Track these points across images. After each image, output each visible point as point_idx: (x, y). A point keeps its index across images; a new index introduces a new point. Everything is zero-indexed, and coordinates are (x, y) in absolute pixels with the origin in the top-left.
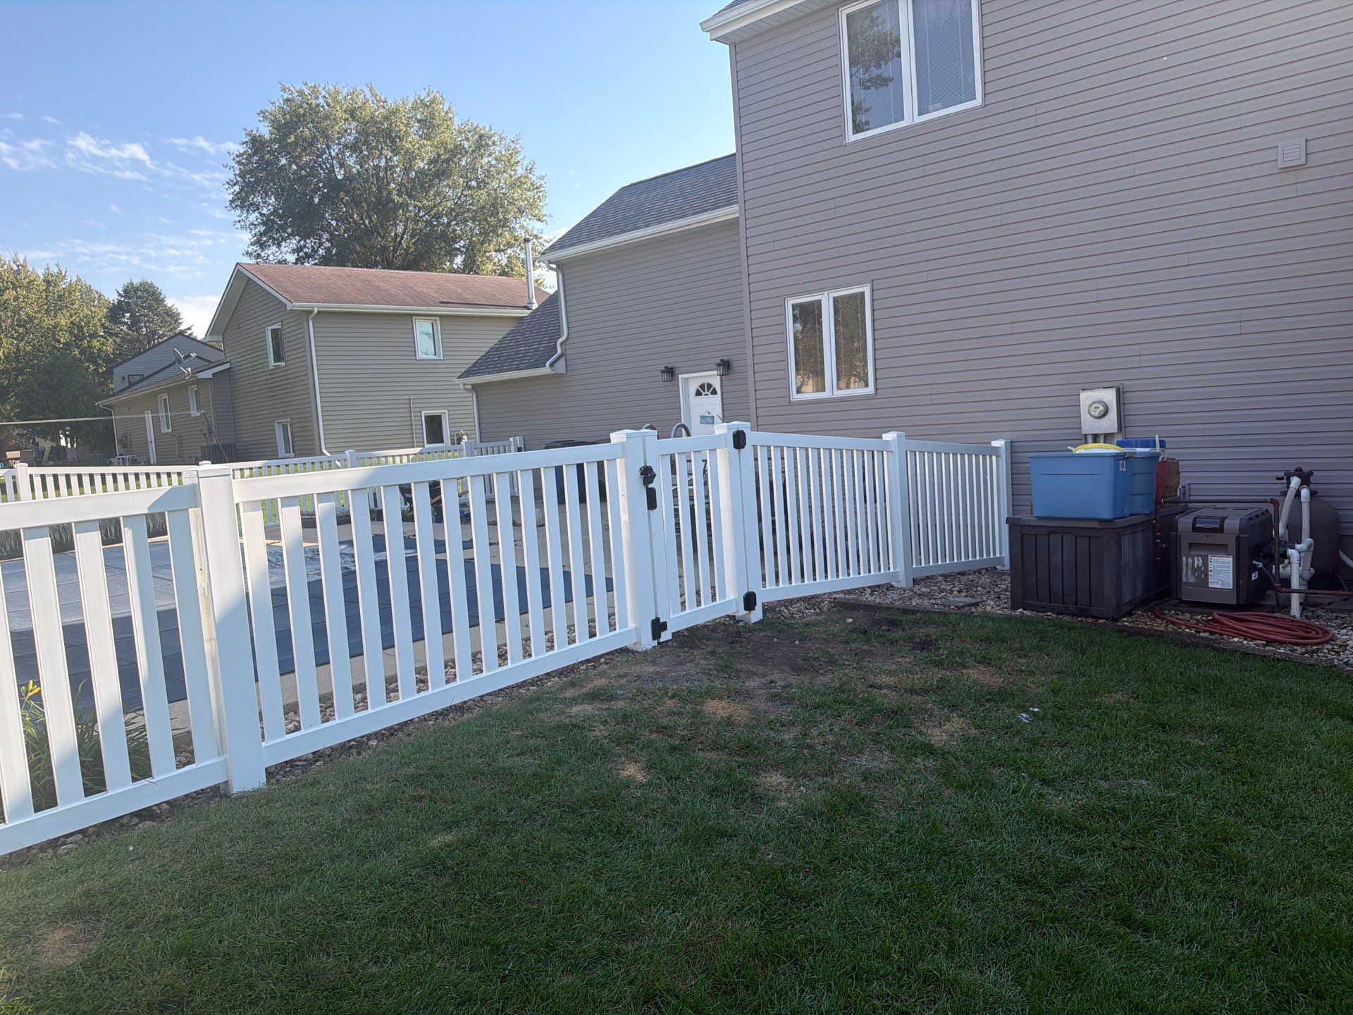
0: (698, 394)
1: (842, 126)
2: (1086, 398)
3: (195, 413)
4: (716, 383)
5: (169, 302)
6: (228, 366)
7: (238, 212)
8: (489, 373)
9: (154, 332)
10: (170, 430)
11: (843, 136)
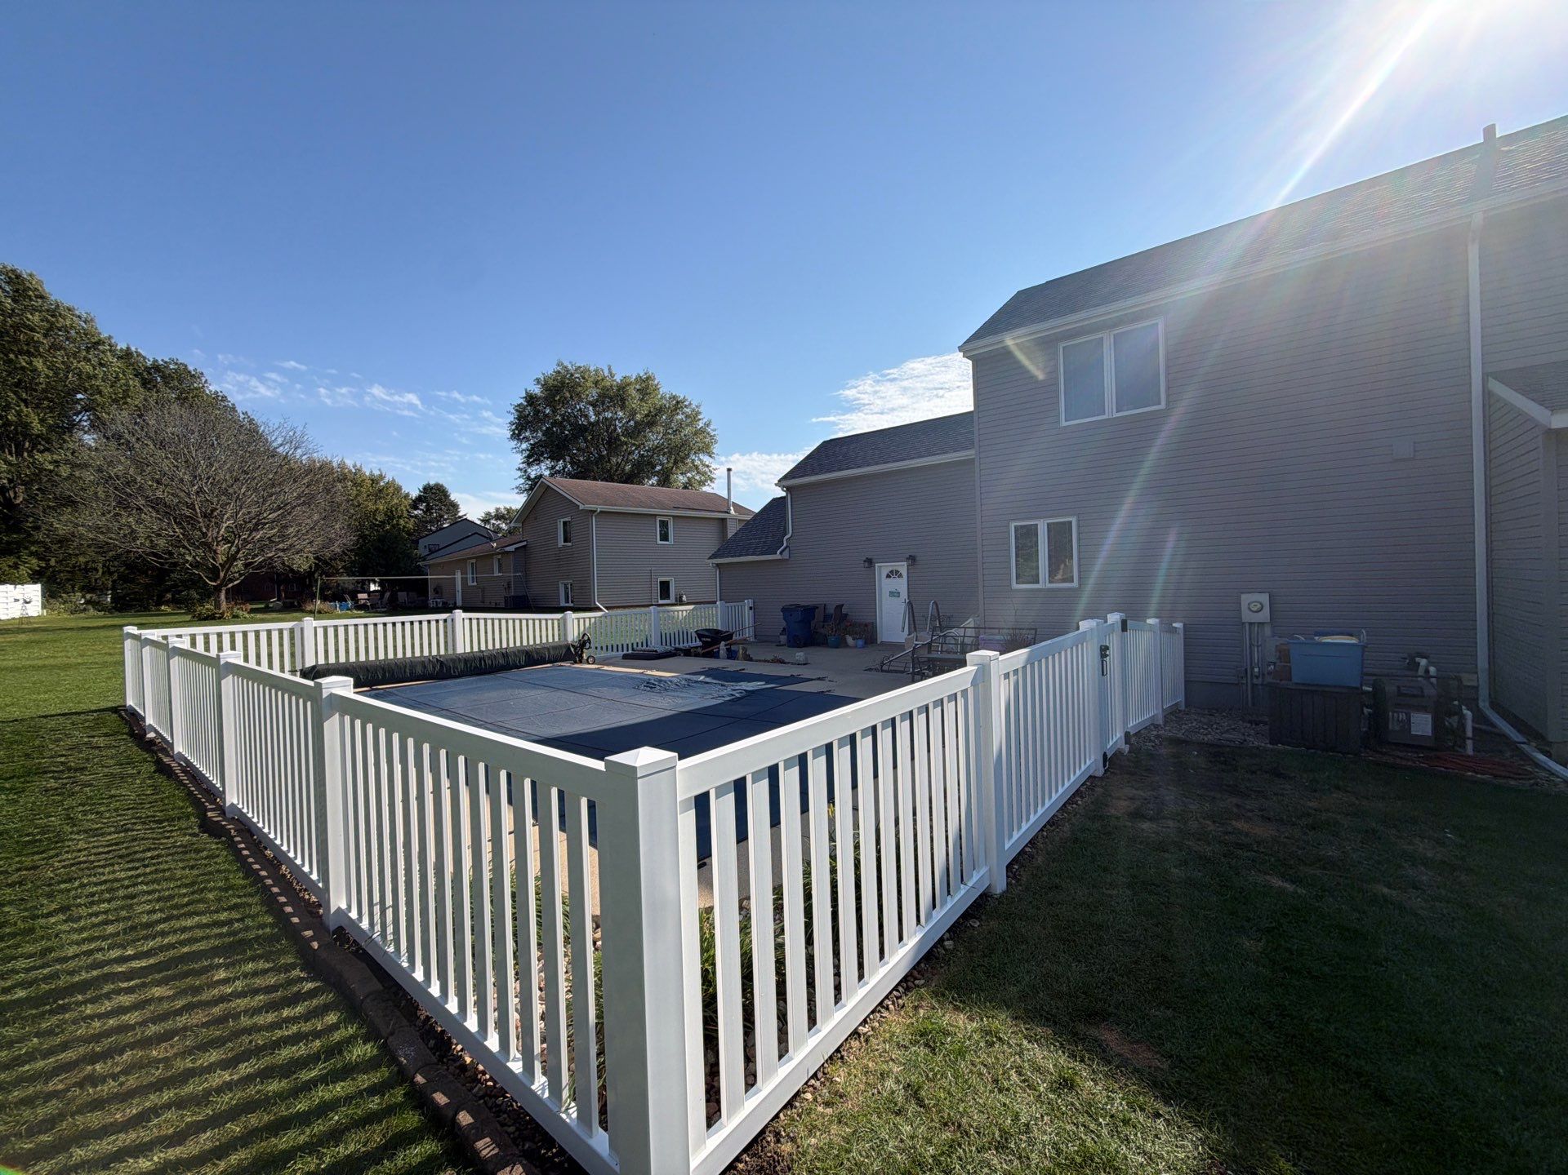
0: (888, 576)
1: (1058, 416)
2: (1246, 599)
3: (497, 574)
4: (904, 570)
5: (452, 497)
6: (524, 543)
7: (516, 442)
8: (732, 557)
9: (442, 516)
10: (475, 584)
11: (1058, 422)
